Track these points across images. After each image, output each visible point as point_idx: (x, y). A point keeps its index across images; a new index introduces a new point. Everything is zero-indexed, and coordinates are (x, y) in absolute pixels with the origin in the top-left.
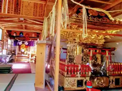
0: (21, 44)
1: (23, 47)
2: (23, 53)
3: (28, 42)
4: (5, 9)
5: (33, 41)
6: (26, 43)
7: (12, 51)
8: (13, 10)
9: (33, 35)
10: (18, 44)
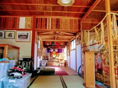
0: (53, 51)
1: (54, 53)
2: (54, 58)
3: (57, 49)
4: (49, 26)
5: (61, 48)
6: (57, 50)
7: (45, 57)
8: (55, 26)
9: (62, 44)
10: (50, 51)
